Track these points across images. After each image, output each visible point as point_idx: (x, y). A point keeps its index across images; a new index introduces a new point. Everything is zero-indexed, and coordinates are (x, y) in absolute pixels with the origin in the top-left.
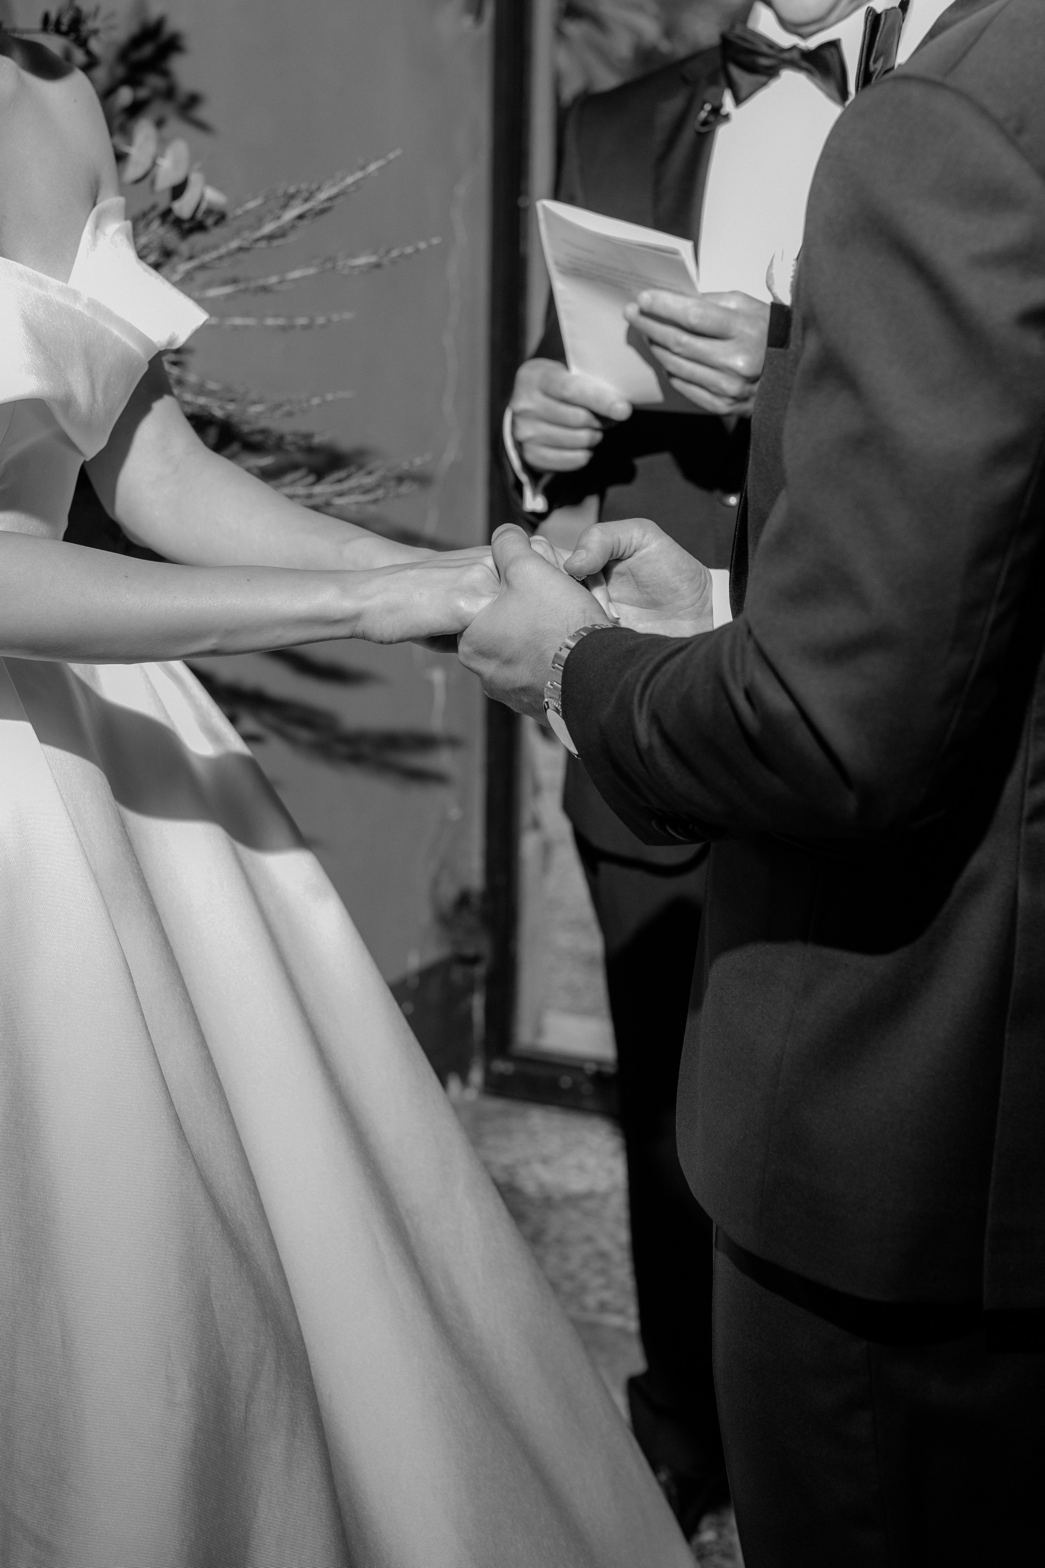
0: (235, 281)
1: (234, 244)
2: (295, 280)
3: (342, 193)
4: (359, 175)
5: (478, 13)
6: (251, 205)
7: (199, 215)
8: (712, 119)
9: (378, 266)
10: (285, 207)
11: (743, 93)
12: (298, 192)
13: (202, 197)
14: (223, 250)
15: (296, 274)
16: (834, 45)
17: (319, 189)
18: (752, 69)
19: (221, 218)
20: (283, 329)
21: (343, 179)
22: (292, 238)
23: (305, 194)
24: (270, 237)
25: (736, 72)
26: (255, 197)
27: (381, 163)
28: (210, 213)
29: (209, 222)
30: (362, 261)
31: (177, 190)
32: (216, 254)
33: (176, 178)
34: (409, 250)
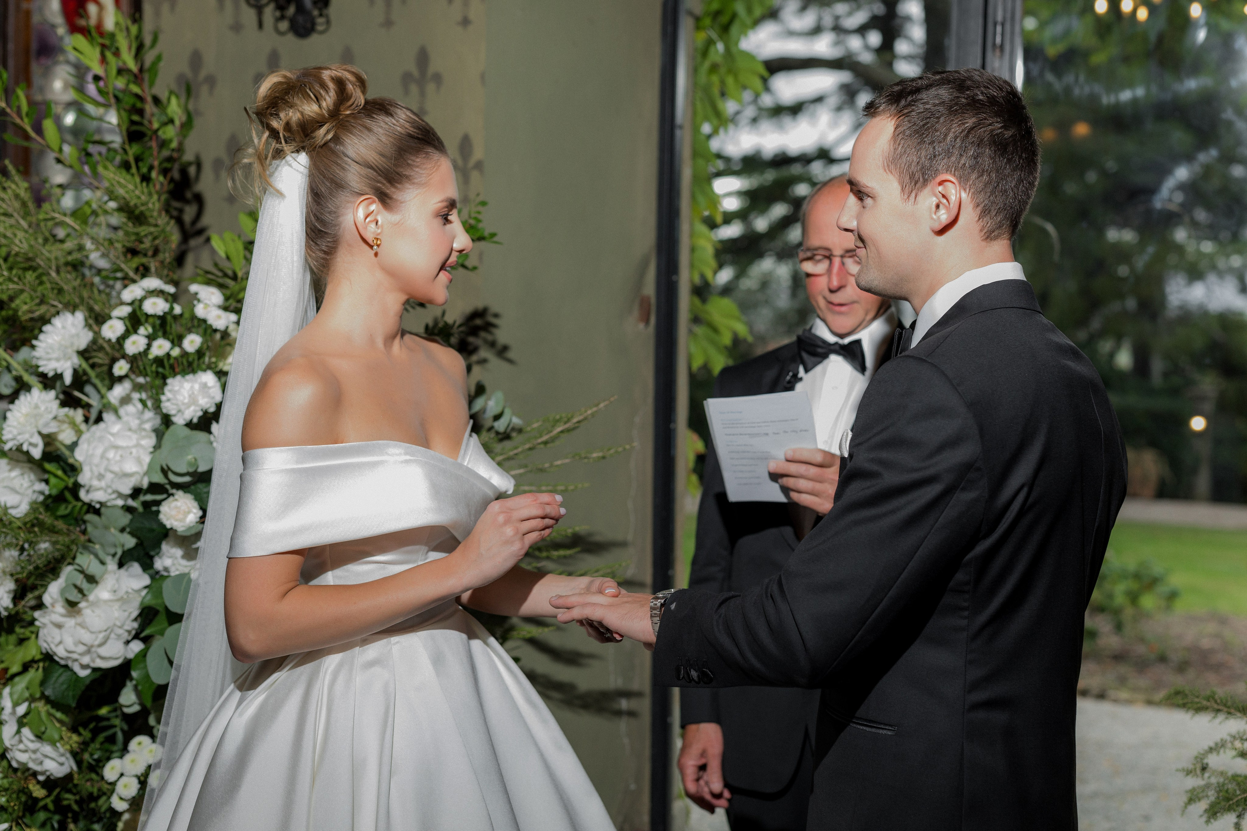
0: (526, 466)
1: (527, 446)
2: (557, 466)
3: (585, 419)
4: (595, 409)
6: (535, 425)
7: (508, 430)
8: (793, 380)
9: (604, 458)
10: (553, 426)
11: (809, 366)
12: (561, 418)
13: (511, 420)
14: (520, 450)
15: (559, 462)
16: (858, 342)
17: (572, 417)
18: (814, 354)
19: (520, 431)
21: (586, 411)
22: (557, 443)
23: (566, 419)
24: (545, 443)
25: (806, 356)
26: (538, 421)
27: (606, 403)
28: (513, 429)
29: (514, 434)
30: (595, 455)
31: (497, 417)
32: (516, 451)
33: (497, 411)
34: (620, 449)
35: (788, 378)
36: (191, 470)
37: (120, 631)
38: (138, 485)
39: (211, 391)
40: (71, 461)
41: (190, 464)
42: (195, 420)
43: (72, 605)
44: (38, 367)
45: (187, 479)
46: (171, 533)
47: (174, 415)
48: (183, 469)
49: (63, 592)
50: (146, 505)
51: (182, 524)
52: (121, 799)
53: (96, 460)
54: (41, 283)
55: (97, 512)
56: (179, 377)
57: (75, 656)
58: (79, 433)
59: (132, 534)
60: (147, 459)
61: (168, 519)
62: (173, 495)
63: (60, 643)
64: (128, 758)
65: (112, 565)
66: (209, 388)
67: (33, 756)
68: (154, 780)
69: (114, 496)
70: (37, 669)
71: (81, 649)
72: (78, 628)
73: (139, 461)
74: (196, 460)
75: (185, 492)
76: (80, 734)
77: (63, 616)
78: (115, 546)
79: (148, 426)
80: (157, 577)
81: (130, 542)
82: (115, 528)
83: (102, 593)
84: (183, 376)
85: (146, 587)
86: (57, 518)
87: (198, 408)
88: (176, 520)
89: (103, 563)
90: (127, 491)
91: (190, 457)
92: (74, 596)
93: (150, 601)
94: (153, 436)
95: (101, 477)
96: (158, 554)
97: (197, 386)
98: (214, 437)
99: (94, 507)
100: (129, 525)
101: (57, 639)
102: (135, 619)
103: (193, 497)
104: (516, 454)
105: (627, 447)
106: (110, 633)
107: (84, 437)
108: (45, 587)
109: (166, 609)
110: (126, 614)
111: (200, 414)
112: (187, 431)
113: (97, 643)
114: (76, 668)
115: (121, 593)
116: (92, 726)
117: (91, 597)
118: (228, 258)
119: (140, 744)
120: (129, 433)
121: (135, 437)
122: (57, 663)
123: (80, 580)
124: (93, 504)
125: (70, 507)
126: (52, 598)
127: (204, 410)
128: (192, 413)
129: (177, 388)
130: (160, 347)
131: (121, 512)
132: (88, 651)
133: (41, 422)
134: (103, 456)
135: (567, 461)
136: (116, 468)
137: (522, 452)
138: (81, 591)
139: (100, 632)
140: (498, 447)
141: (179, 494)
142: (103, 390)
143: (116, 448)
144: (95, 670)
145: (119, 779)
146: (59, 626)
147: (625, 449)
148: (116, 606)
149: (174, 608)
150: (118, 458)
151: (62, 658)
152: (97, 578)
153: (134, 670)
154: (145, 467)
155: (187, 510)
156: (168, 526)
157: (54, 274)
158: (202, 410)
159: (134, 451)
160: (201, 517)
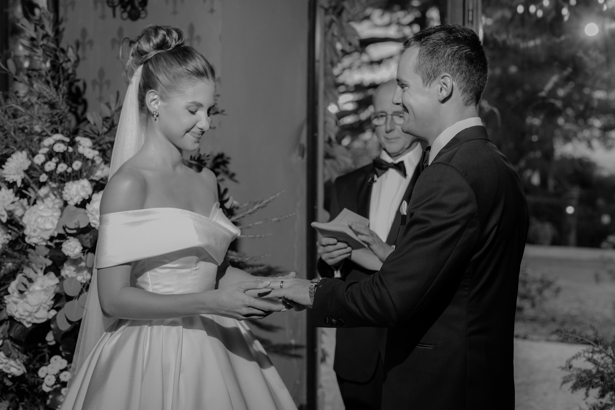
1: (241, 215)
2: (257, 225)
3: (269, 202)
4: (274, 197)
5: (303, 156)
6: (245, 205)
7: (231, 208)
8: (371, 181)
9: (279, 221)
10: (254, 206)
11: (379, 174)
12: (257, 201)
13: (232, 203)
15: (257, 223)
16: (402, 162)
17: (263, 200)
18: (381, 169)
19: (237, 208)
20: (254, 238)
21: (270, 198)
22: (256, 214)
23: (260, 202)
24: (250, 214)
25: (377, 169)
26: (246, 203)
27: (280, 193)
28: (234, 207)
29: (234, 210)
30: (274, 219)
34: (287, 216)
35: (369, 181)
36: (77, 227)
37: (45, 305)
38: (53, 235)
39: (86, 189)
40: (21, 223)
41: (76, 224)
42: (79, 203)
43: (21, 292)
44: (5, 178)
45: (75, 231)
46: (68, 258)
47: (69, 201)
48: (72, 226)
49: (17, 286)
50: (56, 244)
51: (73, 254)
52: (47, 386)
53: (32, 223)
54: (6, 138)
55: (34, 248)
56: (71, 182)
57: (24, 317)
58: (25, 210)
59: (50, 259)
60: (56, 222)
61: (66, 251)
62: (68, 239)
63: (17, 311)
64: (50, 366)
65: (41, 273)
66: (86, 187)
67: (5, 366)
69: (41, 240)
70: (7, 324)
71: (27, 314)
72: (25, 304)
73: (52, 223)
74: (79, 222)
75: (74, 238)
76: (27, 355)
77: (18, 298)
78: (42, 264)
79: (57, 206)
80: (62, 279)
81: (49, 263)
82: (42, 256)
83: (36, 287)
84: (73, 181)
85: (57, 284)
86: (15, 251)
87: (80, 197)
88: (70, 251)
89: (36, 272)
90: (48, 238)
91: (76, 221)
92: (22, 288)
93: (58, 289)
94: (60, 211)
95: (35, 231)
96: (62, 268)
97: (79, 187)
98: (88, 211)
99: (32, 246)
100: (49, 254)
101: (15, 309)
102: (52, 300)
103: (78, 240)
105: (291, 215)
106: (40, 306)
107: (27, 212)
108: (9, 284)
109: (66, 294)
110: (48, 297)
111: (81, 200)
112: (75, 208)
113: (34, 311)
114: (25, 323)
115: (45, 287)
116: (33, 351)
117: (31, 289)
118: (95, 124)
119: (56, 359)
120: (48, 210)
121: (50, 211)
122: (16, 321)
123: (25, 281)
124: (32, 244)
125: (21, 246)
126: (12, 289)
127: (83, 198)
128: (78, 200)
129: (70, 187)
130: (62, 167)
131: (44, 248)
132: (30, 315)
133: (6, 204)
134: (35, 221)
135: (261, 222)
136: (42, 227)
138: (25, 286)
139: (35, 306)
141: (71, 238)
142: (36, 189)
143: (42, 217)
144: (34, 324)
145: (46, 376)
146: (16, 303)
147: (289, 216)
148: (43, 293)
149: (69, 294)
150: (43, 222)
151: (18, 319)
152: (33, 280)
153: (52, 324)
154: (55, 226)
155: (75, 246)
156: (66, 255)
157: (12, 133)
159: (50, 218)
160: (82, 250)
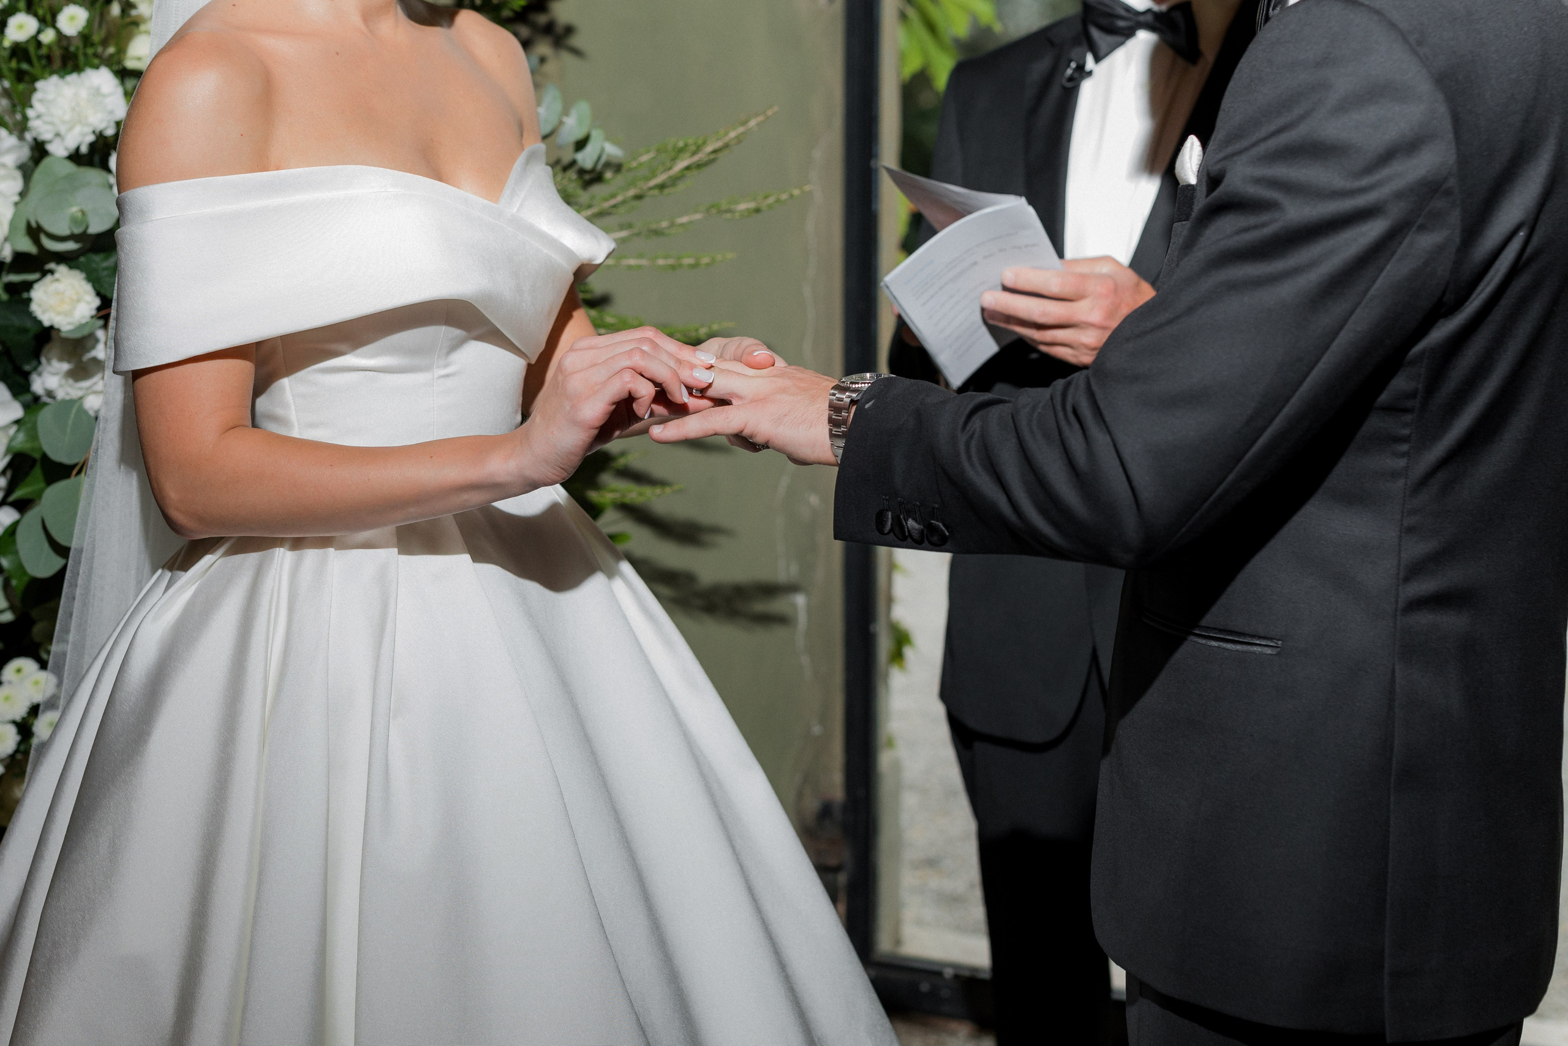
0: (630, 226)
1: (632, 192)
2: (682, 225)
3: (726, 146)
4: (741, 129)
6: (645, 158)
7: (599, 167)
8: (1076, 75)
9: (757, 210)
10: (674, 159)
11: (1102, 50)
12: (686, 145)
13: (603, 150)
14: (620, 198)
15: (684, 219)
17: (704, 143)
18: (1110, 30)
19: (618, 168)
20: (673, 267)
21: (726, 134)
22: (681, 186)
23: (693, 148)
24: (662, 187)
25: (1095, 34)
26: (648, 152)
27: (760, 118)
28: (608, 165)
29: (608, 175)
30: (742, 206)
31: (581, 145)
32: (612, 202)
33: (579, 135)
34: (784, 196)
35: (1069, 72)
36: (77, 231)
39: (108, 100)
41: (74, 220)
42: (84, 149)
45: (71, 246)
46: (54, 334)
47: (50, 142)
48: (63, 230)
50: (11, 290)
51: (69, 320)
56: (54, 79)
60: (8, 213)
61: (44, 312)
62: (52, 272)
66: (104, 96)
68: (42, 728)
74: (83, 213)
75: (71, 268)
79: (11, 161)
80: (34, 405)
84: (62, 77)
85: (17, 422)
87: (89, 130)
88: (59, 314)
91: (74, 210)
93: (21, 441)
94: (19, 176)
96: (35, 369)
97: (84, 93)
102: (4, 472)
103: (83, 275)
104: (614, 206)
105: (796, 192)
109: (45, 457)
111: (91, 138)
112: (71, 167)
119: (19, 671)
127: (97, 131)
128: (79, 137)
129: (51, 97)
130: (21, 27)
135: (698, 216)
137: (624, 202)
140: (584, 196)
141: (62, 270)
147: (792, 196)
149: (59, 456)
154: (7, 227)
155: (75, 297)
156: (46, 324)
158: (94, 132)
160: (99, 309)
